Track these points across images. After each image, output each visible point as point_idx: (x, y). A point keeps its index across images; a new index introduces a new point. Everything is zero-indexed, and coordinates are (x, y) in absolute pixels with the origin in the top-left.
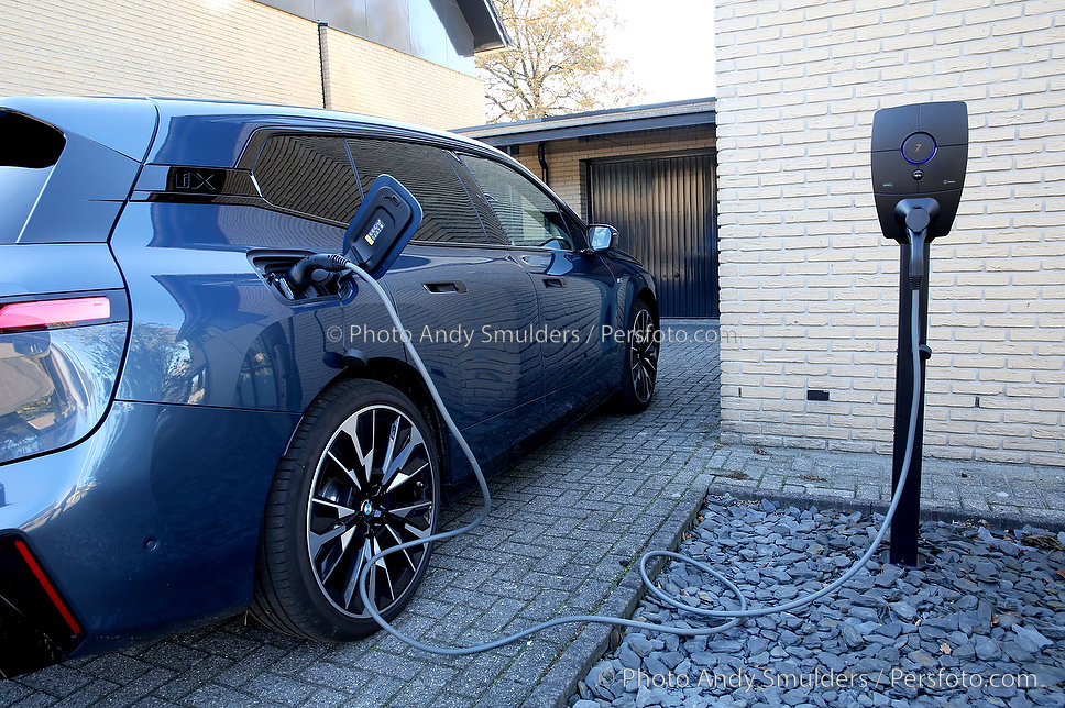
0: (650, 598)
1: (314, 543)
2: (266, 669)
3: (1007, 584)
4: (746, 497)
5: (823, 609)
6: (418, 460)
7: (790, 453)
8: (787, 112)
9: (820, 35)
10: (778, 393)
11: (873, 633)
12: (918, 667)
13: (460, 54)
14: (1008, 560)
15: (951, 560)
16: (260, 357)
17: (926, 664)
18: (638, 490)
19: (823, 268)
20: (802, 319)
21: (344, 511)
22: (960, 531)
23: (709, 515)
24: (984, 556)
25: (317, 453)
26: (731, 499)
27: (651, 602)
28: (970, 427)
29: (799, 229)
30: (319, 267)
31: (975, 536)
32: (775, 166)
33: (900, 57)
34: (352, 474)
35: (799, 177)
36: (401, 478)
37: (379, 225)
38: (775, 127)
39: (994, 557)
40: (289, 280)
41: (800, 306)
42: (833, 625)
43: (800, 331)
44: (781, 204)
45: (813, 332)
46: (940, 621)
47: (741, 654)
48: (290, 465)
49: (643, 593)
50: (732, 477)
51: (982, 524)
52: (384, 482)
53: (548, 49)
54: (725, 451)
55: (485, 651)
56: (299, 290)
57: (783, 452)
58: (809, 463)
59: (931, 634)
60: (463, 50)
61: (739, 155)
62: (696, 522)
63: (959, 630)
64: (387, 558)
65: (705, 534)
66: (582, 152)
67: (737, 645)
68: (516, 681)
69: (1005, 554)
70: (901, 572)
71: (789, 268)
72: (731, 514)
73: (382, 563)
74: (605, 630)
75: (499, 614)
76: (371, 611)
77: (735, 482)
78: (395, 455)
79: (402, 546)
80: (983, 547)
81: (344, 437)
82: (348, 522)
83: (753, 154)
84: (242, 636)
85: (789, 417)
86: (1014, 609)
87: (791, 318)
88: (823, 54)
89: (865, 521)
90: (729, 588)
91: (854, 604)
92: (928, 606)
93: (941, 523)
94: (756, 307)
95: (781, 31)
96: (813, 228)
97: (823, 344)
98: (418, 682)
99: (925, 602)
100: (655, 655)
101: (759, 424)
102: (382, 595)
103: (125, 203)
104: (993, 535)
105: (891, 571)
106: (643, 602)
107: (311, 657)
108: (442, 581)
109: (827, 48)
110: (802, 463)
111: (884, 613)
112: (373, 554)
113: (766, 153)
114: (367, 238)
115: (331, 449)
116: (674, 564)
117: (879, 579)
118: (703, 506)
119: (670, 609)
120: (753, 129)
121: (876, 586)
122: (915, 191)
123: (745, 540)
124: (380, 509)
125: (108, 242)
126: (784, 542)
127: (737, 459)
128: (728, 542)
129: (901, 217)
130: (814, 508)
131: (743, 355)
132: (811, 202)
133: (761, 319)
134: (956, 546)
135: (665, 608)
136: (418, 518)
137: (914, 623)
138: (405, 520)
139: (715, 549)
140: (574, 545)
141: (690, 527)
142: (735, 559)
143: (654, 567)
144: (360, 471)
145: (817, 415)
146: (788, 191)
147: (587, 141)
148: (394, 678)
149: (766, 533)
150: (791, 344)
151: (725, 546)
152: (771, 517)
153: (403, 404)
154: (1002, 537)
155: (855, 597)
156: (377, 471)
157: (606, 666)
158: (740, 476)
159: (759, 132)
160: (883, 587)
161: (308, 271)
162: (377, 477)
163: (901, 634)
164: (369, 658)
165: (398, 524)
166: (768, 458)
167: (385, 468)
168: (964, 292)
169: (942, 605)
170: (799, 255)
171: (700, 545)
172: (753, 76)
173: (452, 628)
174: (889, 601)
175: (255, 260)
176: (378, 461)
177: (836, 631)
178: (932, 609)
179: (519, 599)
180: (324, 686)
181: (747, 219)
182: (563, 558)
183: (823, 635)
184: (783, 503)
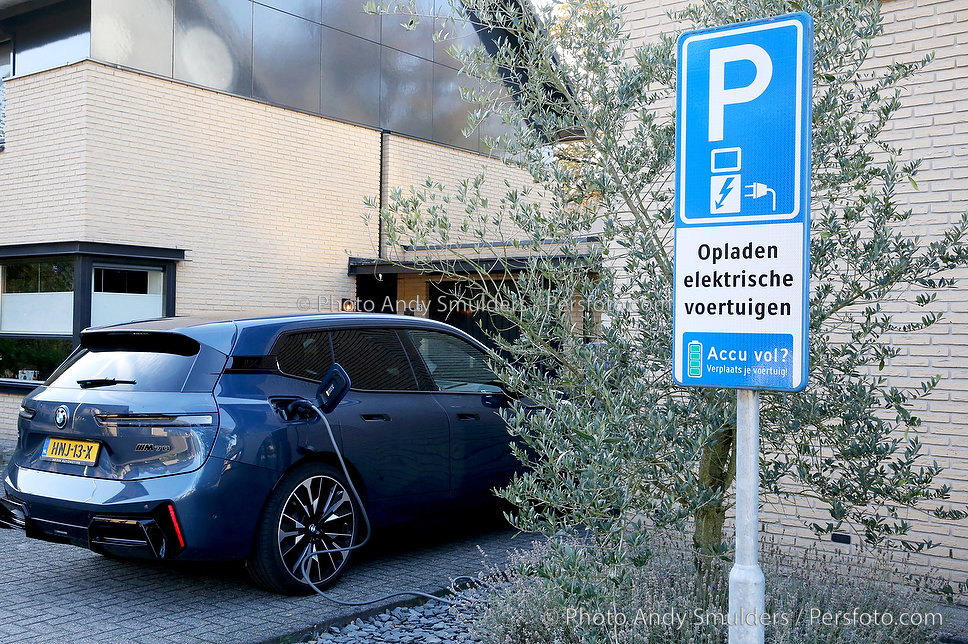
1: (281, 534)
2: (252, 600)
6: (346, 510)
16: (272, 448)
21: (299, 525)
25: (289, 493)
30: (300, 406)
34: (306, 508)
36: (334, 517)
37: (332, 387)
40: (286, 411)
52: (324, 516)
56: (291, 416)
64: (319, 555)
73: (316, 558)
76: (306, 579)
78: (331, 505)
79: (328, 550)
81: (302, 491)
82: (301, 531)
102: (313, 576)
103: (220, 374)
112: (312, 551)
114: (327, 392)
115: (296, 492)
124: (320, 531)
136: (342, 542)
138: (334, 540)
144: (310, 507)
156: (320, 510)
161: (296, 407)
162: (320, 513)
165: (328, 540)
167: (325, 510)
175: (271, 400)
176: (321, 505)
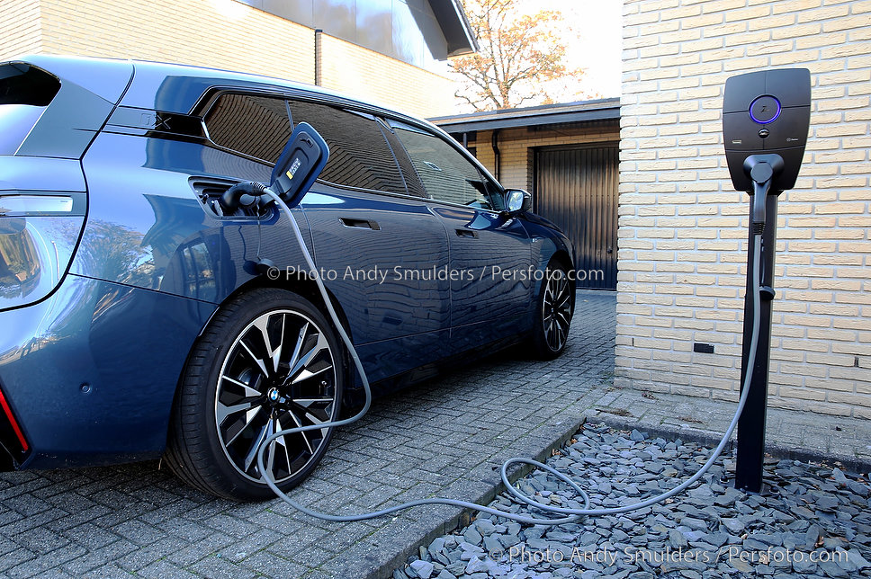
0: (505, 494)
1: (221, 412)
2: (180, 515)
3: (845, 515)
4: (619, 427)
5: (659, 517)
6: (324, 362)
7: (676, 399)
8: (683, 94)
9: (717, 26)
10: (667, 344)
11: (699, 540)
12: (733, 571)
13: (435, 58)
14: (853, 498)
15: (796, 493)
17: (741, 570)
18: (528, 417)
19: (712, 233)
20: (690, 278)
21: (251, 392)
22: (815, 470)
23: (582, 438)
24: (832, 492)
25: (230, 339)
26: (606, 427)
27: (506, 497)
28: (848, 385)
29: (690, 198)
30: (244, 192)
31: (829, 476)
32: (672, 141)
33: (789, 44)
34: (260, 363)
35: (693, 151)
36: (306, 374)
37: (297, 163)
38: (672, 107)
39: (841, 494)
40: (222, 202)
41: (690, 266)
42: (664, 531)
43: (689, 289)
44: (676, 176)
45: (701, 290)
46: (766, 536)
47: (572, 544)
48: (207, 346)
49: (500, 489)
50: (615, 413)
51: (837, 466)
52: (290, 374)
53: (517, 57)
54: (616, 393)
55: (356, 521)
56: (229, 210)
57: (669, 398)
58: (691, 408)
59: (754, 545)
60: (438, 55)
61: (639, 132)
62: (569, 443)
63: (782, 546)
64: (287, 437)
65: (574, 453)
66: (530, 141)
67: (571, 537)
68: (374, 545)
69: (854, 492)
70: (743, 496)
71: (680, 232)
72: (603, 441)
73: (282, 441)
74: (456, 512)
75: (377, 496)
76: (268, 478)
77: (618, 418)
79: (300, 428)
80: (832, 484)
81: (255, 331)
82: (254, 402)
83: (652, 131)
84: (169, 491)
85: (677, 367)
86: (843, 535)
87: (681, 277)
88: (716, 42)
89: (725, 455)
90: (579, 495)
91: (689, 516)
92: (758, 525)
93: (797, 462)
94: (650, 266)
95: (680, 24)
96: (703, 197)
97: (710, 302)
98: (294, 536)
99: (757, 521)
100: (495, 536)
101: (649, 372)
102: (279, 468)
103: (98, 132)
104: (846, 476)
105: (733, 493)
106: (498, 497)
107: (216, 511)
108: (340, 468)
109: (721, 38)
110: (684, 408)
111: (714, 526)
112: (274, 431)
113: (663, 130)
114: (288, 174)
115: (243, 339)
116: (537, 471)
117: (720, 500)
118: (579, 432)
119: (522, 504)
120: (652, 109)
121: (716, 504)
122: (762, 148)
123: (608, 460)
124: (285, 397)
125: (81, 159)
126: (643, 464)
127: (624, 400)
128: (592, 460)
129: (747, 171)
130: (679, 441)
131: (636, 309)
132: (703, 174)
133: (655, 277)
134: (806, 481)
135: (517, 503)
136: (318, 410)
137: (740, 536)
138: (307, 410)
139: (580, 465)
140: (458, 452)
141: (561, 445)
142: (594, 475)
143: (517, 471)
144: (269, 362)
145: (703, 367)
146: (682, 164)
147: (535, 130)
148: (277, 532)
149: (628, 456)
150: (680, 300)
151: (589, 464)
152: (640, 446)
153: (312, 313)
154: (856, 479)
155: (692, 510)
156: (284, 365)
157: (450, 539)
158: (623, 413)
159: (658, 111)
160: (721, 506)
161: (237, 195)
162: (284, 369)
163: (726, 544)
164: (261, 516)
165: (300, 412)
166: (653, 401)
167: (292, 364)
168: (844, 258)
169: (773, 524)
170: (691, 221)
171: (566, 461)
172: (654, 63)
173: (334, 502)
174: (722, 516)
175: (195, 185)
176: (286, 357)
177: (664, 535)
178: (763, 528)
179: (398, 487)
180: (220, 531)
181: (645, 187)
182: (445, 461)
183: (651, 537)
184: (651, 434)
